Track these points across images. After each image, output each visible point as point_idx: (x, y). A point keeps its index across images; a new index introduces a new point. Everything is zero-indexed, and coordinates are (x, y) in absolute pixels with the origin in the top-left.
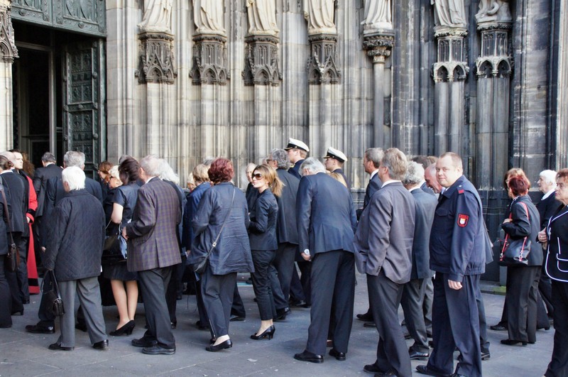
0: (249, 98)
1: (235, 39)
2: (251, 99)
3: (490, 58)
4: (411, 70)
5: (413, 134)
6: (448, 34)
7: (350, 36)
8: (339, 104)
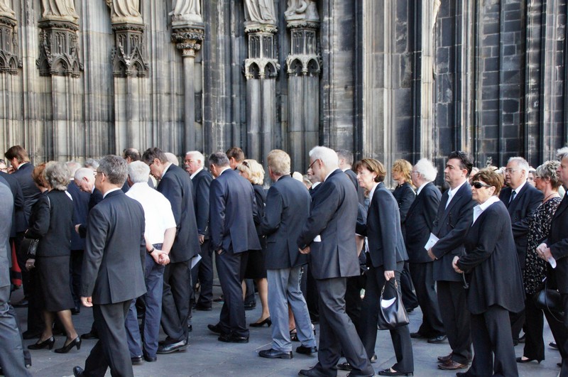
0: (46, 89)
1: (26, 23)
2: (48, 91)
3: (300, 57)
4: (222, 66)
5: (225, 132)
6: (259, 30)
7: (157, 27)
8: (147, 99)
